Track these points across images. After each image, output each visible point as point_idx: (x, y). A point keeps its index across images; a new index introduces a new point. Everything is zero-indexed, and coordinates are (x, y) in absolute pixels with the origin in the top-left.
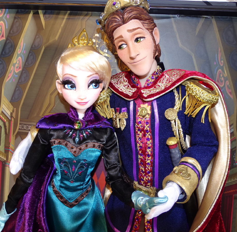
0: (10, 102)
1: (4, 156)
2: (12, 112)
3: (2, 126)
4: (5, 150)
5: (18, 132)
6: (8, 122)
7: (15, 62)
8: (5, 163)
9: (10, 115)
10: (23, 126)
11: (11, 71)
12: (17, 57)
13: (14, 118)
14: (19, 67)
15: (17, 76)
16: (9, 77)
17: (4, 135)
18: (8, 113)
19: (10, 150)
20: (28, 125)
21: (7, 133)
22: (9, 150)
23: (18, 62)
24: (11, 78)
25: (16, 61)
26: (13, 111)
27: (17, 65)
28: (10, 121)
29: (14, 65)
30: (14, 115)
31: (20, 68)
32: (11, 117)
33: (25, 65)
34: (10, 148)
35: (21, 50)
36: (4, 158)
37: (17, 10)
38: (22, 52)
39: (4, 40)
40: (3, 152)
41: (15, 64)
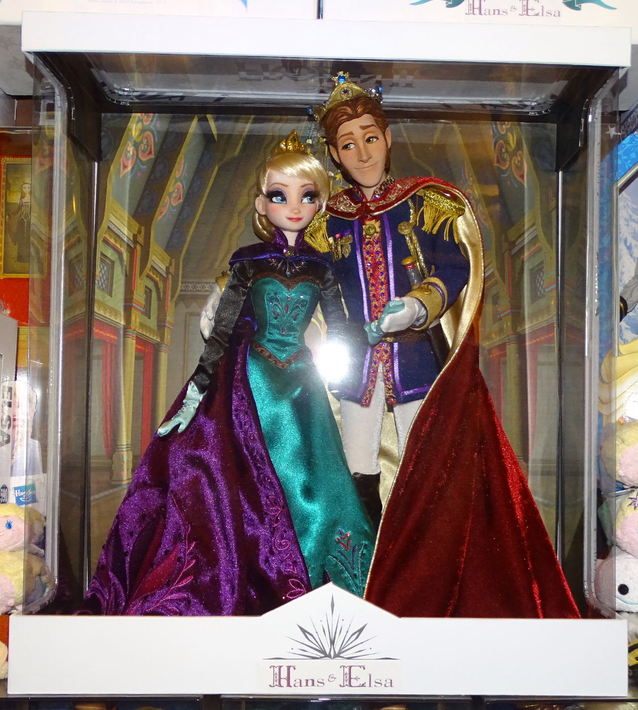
0: (164, 251)
1: (157, 335)
2: (168, 265)
3: (151, 289)
4: (158, 326)
5: (180, 296)
6: (161, 281)
7: (171, 190)
8: (159, 347)
9: (165, 270)
10: (187, 286)
11: (166, 204)
12: (175, 183)
13: (172, 274)
14: (178, 197)
15: (175, 210)
16: (161, 213)
17: (156, 302)
18: (162, 267)
19: (167, 325)
20: (197, 283)
21: (162, 299)
22: (165, 326)
23: (176, 191)
24: (165, 215)
25: (173, 189)
26: (170, 264)
27: (174, 195)
28: (165, 280)
29: (170, 195)
30: (172, 270)
31: (180, 198)
32: (168, 272)
33: (188, 194)
34: (166, 321)
35: (181, 172)
36: (157, 338)
37: (171, 115)
38: (183, 175)
39: (152, 158)
40: (155, 328)
41: (172, 193)
